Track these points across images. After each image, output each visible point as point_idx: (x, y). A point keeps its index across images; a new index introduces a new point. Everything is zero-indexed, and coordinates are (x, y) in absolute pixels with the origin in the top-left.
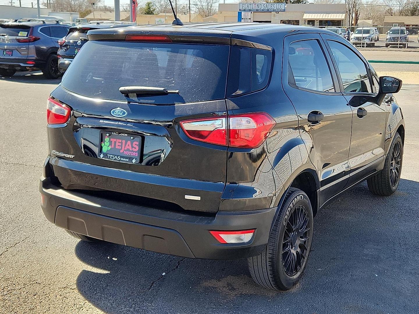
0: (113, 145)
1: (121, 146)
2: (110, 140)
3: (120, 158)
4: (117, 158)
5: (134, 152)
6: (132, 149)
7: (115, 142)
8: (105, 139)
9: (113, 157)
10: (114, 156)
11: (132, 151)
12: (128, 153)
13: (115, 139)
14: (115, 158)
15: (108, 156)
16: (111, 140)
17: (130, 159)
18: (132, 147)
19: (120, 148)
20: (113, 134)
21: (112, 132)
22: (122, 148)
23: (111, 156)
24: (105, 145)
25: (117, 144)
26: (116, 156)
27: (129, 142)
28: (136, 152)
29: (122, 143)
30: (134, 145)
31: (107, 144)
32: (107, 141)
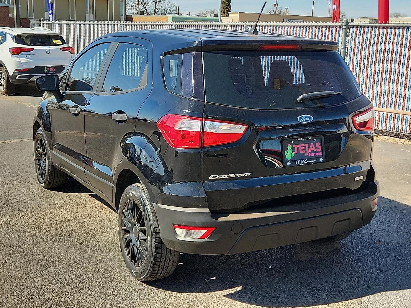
0: (296, 151)
1: (305, 150)
2: (292, 147)
3: (307, 161)
4: (304, 162)
5: (318, 152)
6: (316, 149)
7: (298, 148)
8: (288, 147)
9: (300, 162)
10: (301, 160)
11: (317, 152)
12: (313, 154)
13: (298, 145)
14: (303, 162)
15: (295, 162)
16: (294, 147)
17: (317, 159)
18: (316, 148)
19: (304, 152)
20: (297, 140)
21: (296, 138)
22: (306, 151)
23: (298, 161)
24: (288, 153)
25: (301, 149)
26: (303, 160)
27: (312, 145)
28: (319, 152)
29: (305, 147)
30: (317, 146)
31: (290, 150)
32: (290, 149)
